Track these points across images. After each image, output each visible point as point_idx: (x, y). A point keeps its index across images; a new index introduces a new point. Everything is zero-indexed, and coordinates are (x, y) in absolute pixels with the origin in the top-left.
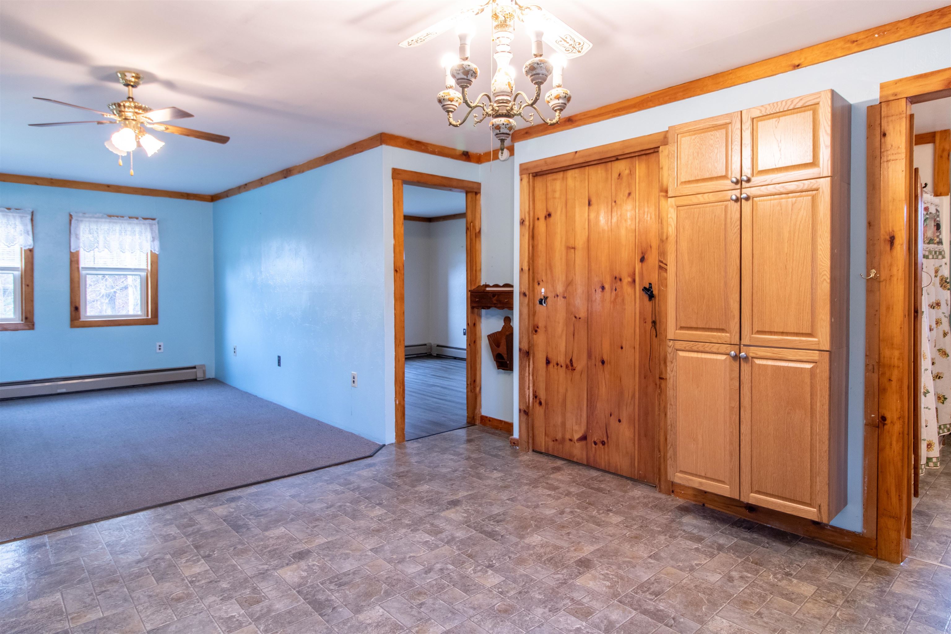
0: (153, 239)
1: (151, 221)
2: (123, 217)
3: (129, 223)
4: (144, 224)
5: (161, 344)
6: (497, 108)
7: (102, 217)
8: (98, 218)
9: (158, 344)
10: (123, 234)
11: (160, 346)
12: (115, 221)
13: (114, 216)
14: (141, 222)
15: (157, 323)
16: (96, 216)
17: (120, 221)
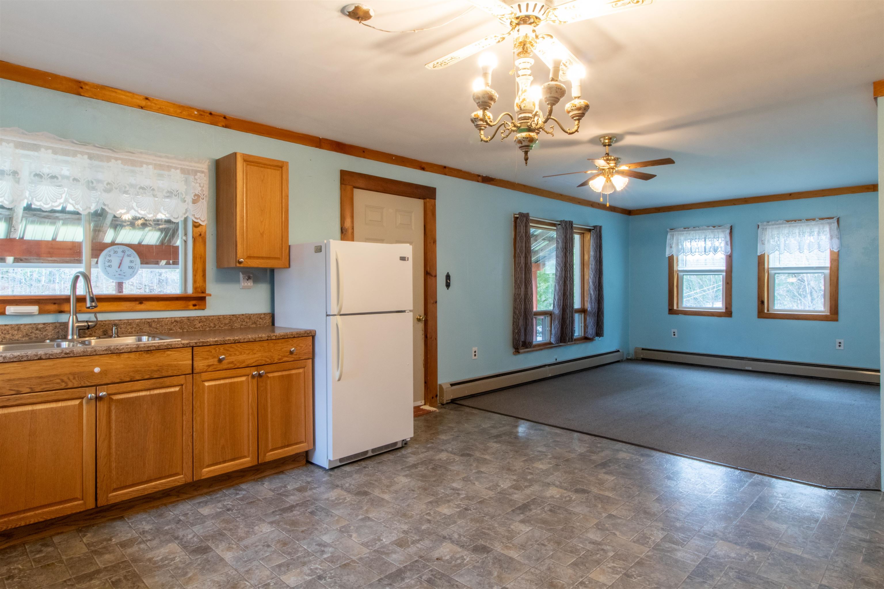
0: (831, 237)
1: (829, 221)
2: (801, 220)
3: (807, 225)
4: (822, 224)
5: (842, 341)
6: (519, 125)
7: (782, 224)
8: (780, 224)
9: (838, 341)
10: (801, 236)
11: (840, 343)
12: (795, 225)
13: (792, 221)
14: (818, 222)
15: (837, 320)
16: (778, 223)
17: (799, 224)
